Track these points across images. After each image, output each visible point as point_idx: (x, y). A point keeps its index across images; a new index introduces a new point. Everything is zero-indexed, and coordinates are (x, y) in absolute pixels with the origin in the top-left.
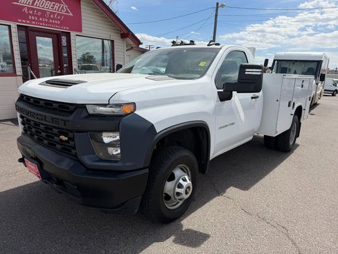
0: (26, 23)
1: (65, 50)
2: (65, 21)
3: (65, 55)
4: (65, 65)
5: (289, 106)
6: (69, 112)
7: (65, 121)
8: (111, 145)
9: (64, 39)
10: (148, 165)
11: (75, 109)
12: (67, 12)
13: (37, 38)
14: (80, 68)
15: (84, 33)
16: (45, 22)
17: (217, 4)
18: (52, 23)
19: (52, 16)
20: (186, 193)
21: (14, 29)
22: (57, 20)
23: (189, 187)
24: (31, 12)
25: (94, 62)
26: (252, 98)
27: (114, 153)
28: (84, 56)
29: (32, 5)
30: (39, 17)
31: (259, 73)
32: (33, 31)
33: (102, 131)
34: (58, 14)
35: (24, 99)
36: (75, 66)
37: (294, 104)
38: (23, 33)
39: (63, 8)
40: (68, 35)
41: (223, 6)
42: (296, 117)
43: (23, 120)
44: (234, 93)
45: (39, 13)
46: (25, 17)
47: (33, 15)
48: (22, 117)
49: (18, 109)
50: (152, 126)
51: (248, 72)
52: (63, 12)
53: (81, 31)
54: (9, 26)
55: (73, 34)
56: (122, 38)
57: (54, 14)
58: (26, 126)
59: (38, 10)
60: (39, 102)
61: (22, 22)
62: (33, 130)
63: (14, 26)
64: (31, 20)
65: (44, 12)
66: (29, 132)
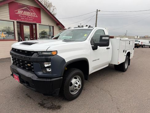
0: (20, 20)
1: (34, 30)
2: (35, 19)
3: (34, 32)
4: (34, 36)
5: (124, 52)
6: (31, 55)
7: (30, 58)
8: (48, 67)
9: (34, 26)
10: (62, 75)
11: (34, 53)
12: (35, 16)
13: (24, 26)
14: (40, 37)
15: (42, 23)
16: (27, 20)
17: (97, 10)
18: (30, 20)
19: (30, 18)
20: (79, 87)
21: (15, 23)
22: (32, 19)
23: (80, 85)
24: (22, 16)
25: (47, 35)
26: (107, 49)
27: (49, 71)
28: (42, 32)
29: (23, 14)
30: (25, 18)
31: (108, 39)
32: (23, 23)
33: (44, 62)
34: (32, 17)
35: (14, 50)
36: (38, 36)
37: (126, 51)
38: (19, 24)
39: (34, 14)
40: (36, 25)
41: (99, 11)
42: (128, 57)
43: (13, 59)
44: (98, 47)
45: (25, 17)
46: (20, 18)
47: (23, 17)
48: (12, 57)
49: (11, 54)
50: (64, 60)
51: (104, 38)
52: (34, 16)
53: (41, 23)
54: (14, 22)
55: (38, 24)
56: (57, 25)
57: (30, 17)
58: (14, 60)
59: (25, 16)
60: (19, 51)
61: (18, 20)
62: (17, 62)
63: (15, 22)
64: (22, 19)
65: (27, 16)
66: (15, 63)
